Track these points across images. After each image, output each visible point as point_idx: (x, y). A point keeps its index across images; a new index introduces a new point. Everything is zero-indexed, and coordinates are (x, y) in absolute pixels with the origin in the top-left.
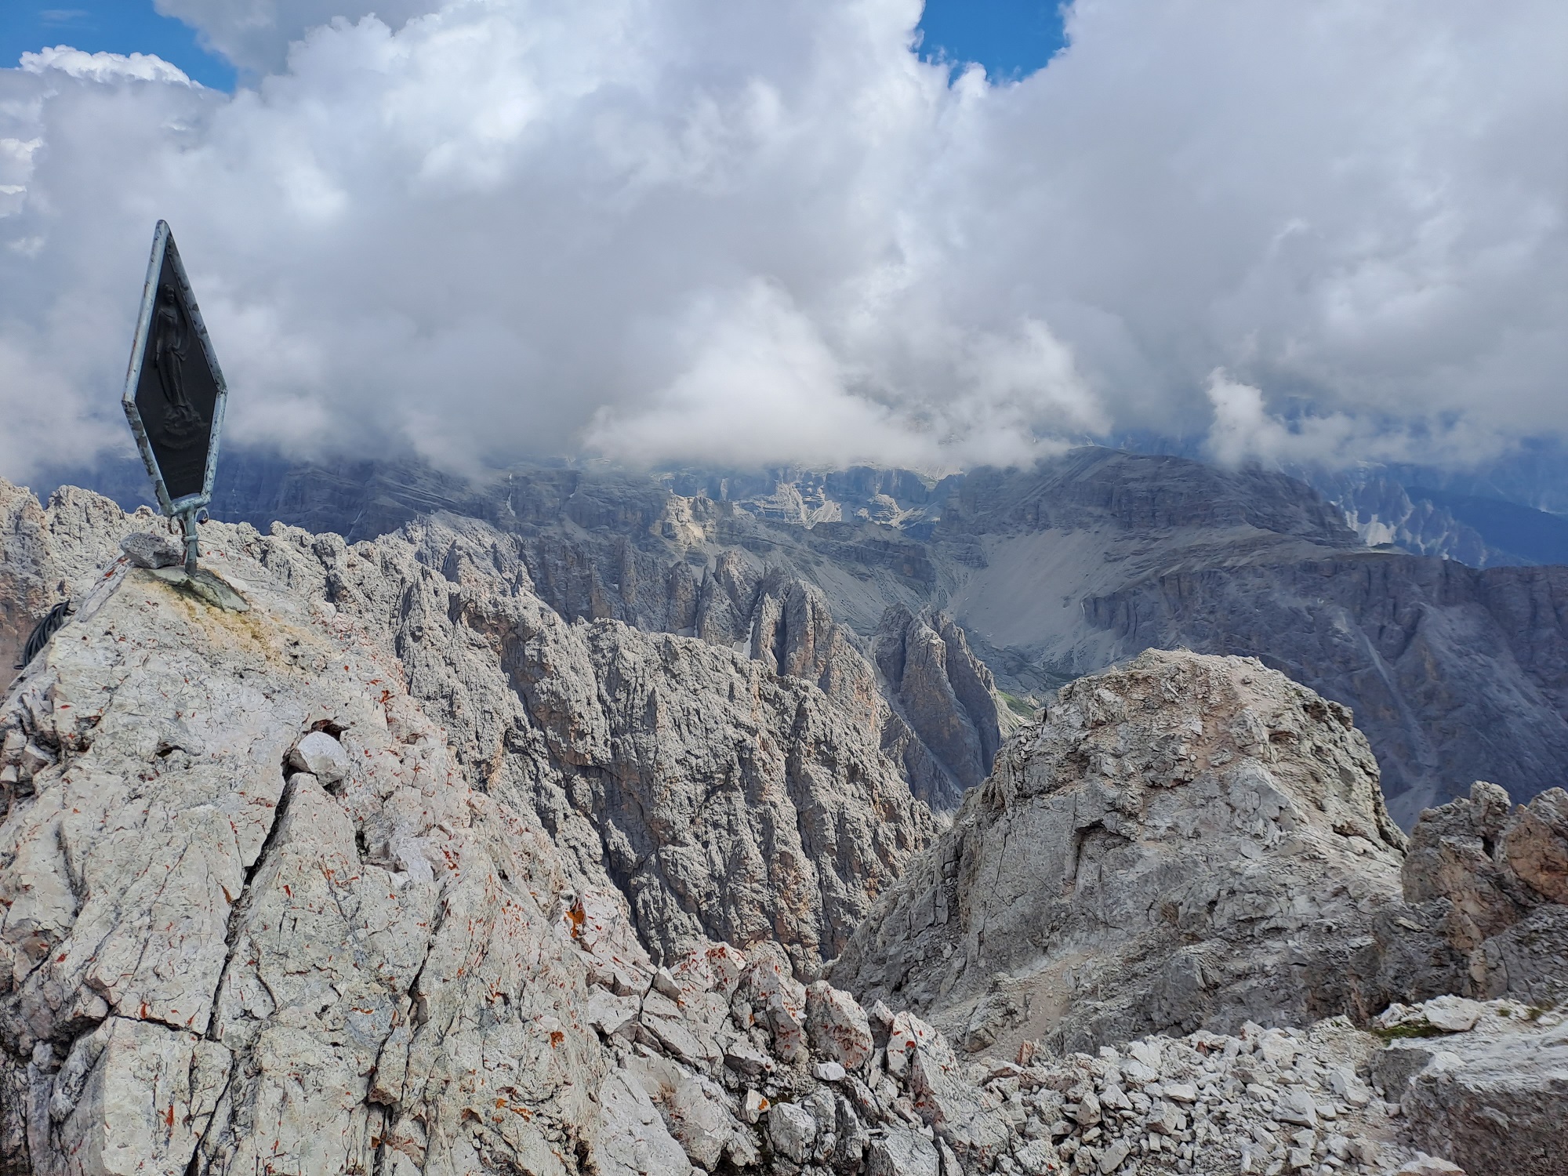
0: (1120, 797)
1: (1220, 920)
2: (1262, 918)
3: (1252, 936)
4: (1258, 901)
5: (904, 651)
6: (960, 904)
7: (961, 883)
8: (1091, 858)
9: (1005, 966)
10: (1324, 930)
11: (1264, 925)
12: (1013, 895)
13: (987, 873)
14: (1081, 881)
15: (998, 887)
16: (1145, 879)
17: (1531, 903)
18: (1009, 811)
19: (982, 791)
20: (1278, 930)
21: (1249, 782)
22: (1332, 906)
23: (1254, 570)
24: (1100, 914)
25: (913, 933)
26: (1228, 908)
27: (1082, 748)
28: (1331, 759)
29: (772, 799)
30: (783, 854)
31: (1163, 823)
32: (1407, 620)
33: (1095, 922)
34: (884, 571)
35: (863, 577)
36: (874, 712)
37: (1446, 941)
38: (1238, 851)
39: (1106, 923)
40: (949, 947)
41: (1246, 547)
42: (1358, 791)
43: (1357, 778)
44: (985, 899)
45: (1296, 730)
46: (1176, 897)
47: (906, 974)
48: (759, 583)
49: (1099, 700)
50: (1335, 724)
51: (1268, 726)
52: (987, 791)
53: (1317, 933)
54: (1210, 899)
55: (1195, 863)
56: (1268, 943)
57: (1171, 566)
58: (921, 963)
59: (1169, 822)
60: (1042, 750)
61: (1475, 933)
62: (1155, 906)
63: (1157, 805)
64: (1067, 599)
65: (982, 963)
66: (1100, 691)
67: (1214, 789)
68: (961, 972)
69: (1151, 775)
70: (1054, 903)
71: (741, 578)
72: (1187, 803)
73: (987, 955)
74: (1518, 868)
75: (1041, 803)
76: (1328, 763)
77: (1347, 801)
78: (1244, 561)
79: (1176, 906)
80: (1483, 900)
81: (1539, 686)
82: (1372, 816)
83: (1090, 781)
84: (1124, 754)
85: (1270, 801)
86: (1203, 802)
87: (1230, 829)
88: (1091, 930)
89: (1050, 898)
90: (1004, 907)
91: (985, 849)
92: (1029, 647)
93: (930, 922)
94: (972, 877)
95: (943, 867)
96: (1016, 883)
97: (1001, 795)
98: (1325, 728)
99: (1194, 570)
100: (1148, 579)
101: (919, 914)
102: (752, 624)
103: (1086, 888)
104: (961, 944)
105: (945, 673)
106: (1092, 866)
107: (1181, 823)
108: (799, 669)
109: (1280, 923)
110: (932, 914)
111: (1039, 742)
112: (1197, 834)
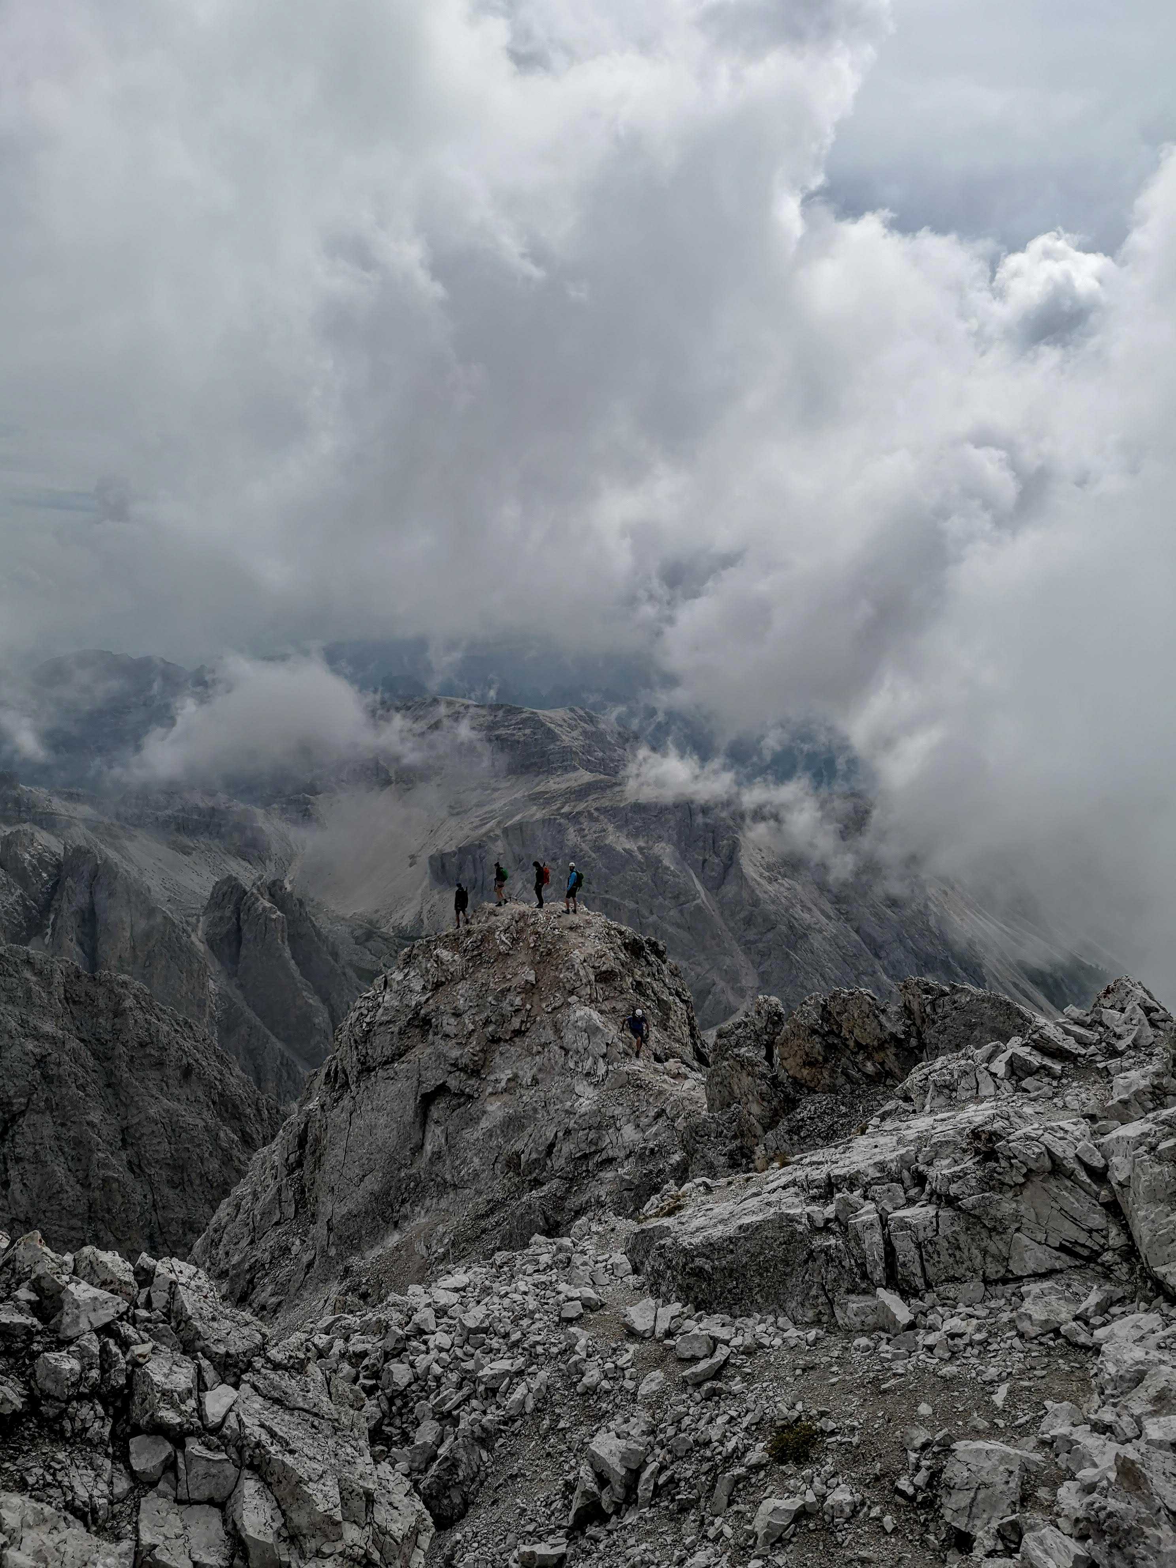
0: (462, 1056)
1: (558, 1162)
2: (595, 1152)
3: (587, 1171)
4: (591, 1136)
5: (239, 929)
6: (307, 1195)
7: (308, 1172)
8: (437, 1122)
9: (356, 1248)
10: (647, 1153)
11: (597, 1158)
12: (361, 1173)
13: (333, 1157)
14: (428, 1148)
15: (345, 1168)
16: (490, 1134)
17: (798, 1096)
18: (353, 1087)
19: (324, 1071)
20: (610, 1161)
21: (579, 1024)
22: (654, 1129)
23: (590, 815)
24: (448, 1177)
25: (257, 1236)
26: (567, 1148)
27: (423, 1012)
28: (649, 992)
29: (90, 1118)
30: (106, 1180)
31: (504, 1075)
32: (725, 852)
33: (444, 1187)
34: (210, 842)
35: (186, 851)
36: (208, 1003)
37: (738, 1142)
38: (572, 1091)
39: (455, 1185)
40: (298, 1242)
41: (582, 792)
42: (674, 1018)
43: (673, 1006)
44: (333, 1184)
45: (618, 968)
46: (519, 1146)
47: (251, 1281)
48: (59, 866)
49: (438, 960)
50: (652, 958)
51: (593, 967)
52: (329, 1071)
53: (641, 1157)
54: (548, 1142)
55: (535, 1110)
56: (601, 1174)
57: (513, 816)
58: (267, 1266)
59: (509, 1073)
60: (385, 1018)
61: (759, 1131)
62: (501, 1158)
63: (498, 1059)
64: (412, 857)
65: (333, 1252)
66: (438, 951)
67: (548, 1034)
68: (310, 1265)
69: (490, 1029)
70: (403, 1174)
71: (35, 862)
72: (525, 1053)
73: (338, 1242)
74: (788, 1067)
75: (385, 1075)
76: (648, 996)
77: (666, 1030)
78: (581, 807)
79: (518, 1155)
80: (763, 1100)
81: (833, 903)
82: (688, 1040)
83: (433, 1044)
84: (465, 1012)
85: (598, 1039)
86: (540, 1049)
87: (565, 1071)
88: (440, 1196)
89: (399, 1170)
90: (352, 1188)
91: (330, 1132)
92: (377, 911)
93: (275, 1220)
94: (318, 1164)
95: (287, 1159)
96: (364, 1161)
97: (344, 1072)
98: (644, 963)
99: (535, 819)
100: (491, 831)
101: (263, 1214)
102: (52, 917)
103: (433, 1153)
104: (310, 1236)
105: (288, 949)
106: (438, 1131)
107: (521, 1073)
108: (114, 962)
109: (611, 1153)
110: (277, 1212)
111: (381, 1011)
112: (535, 1081)
